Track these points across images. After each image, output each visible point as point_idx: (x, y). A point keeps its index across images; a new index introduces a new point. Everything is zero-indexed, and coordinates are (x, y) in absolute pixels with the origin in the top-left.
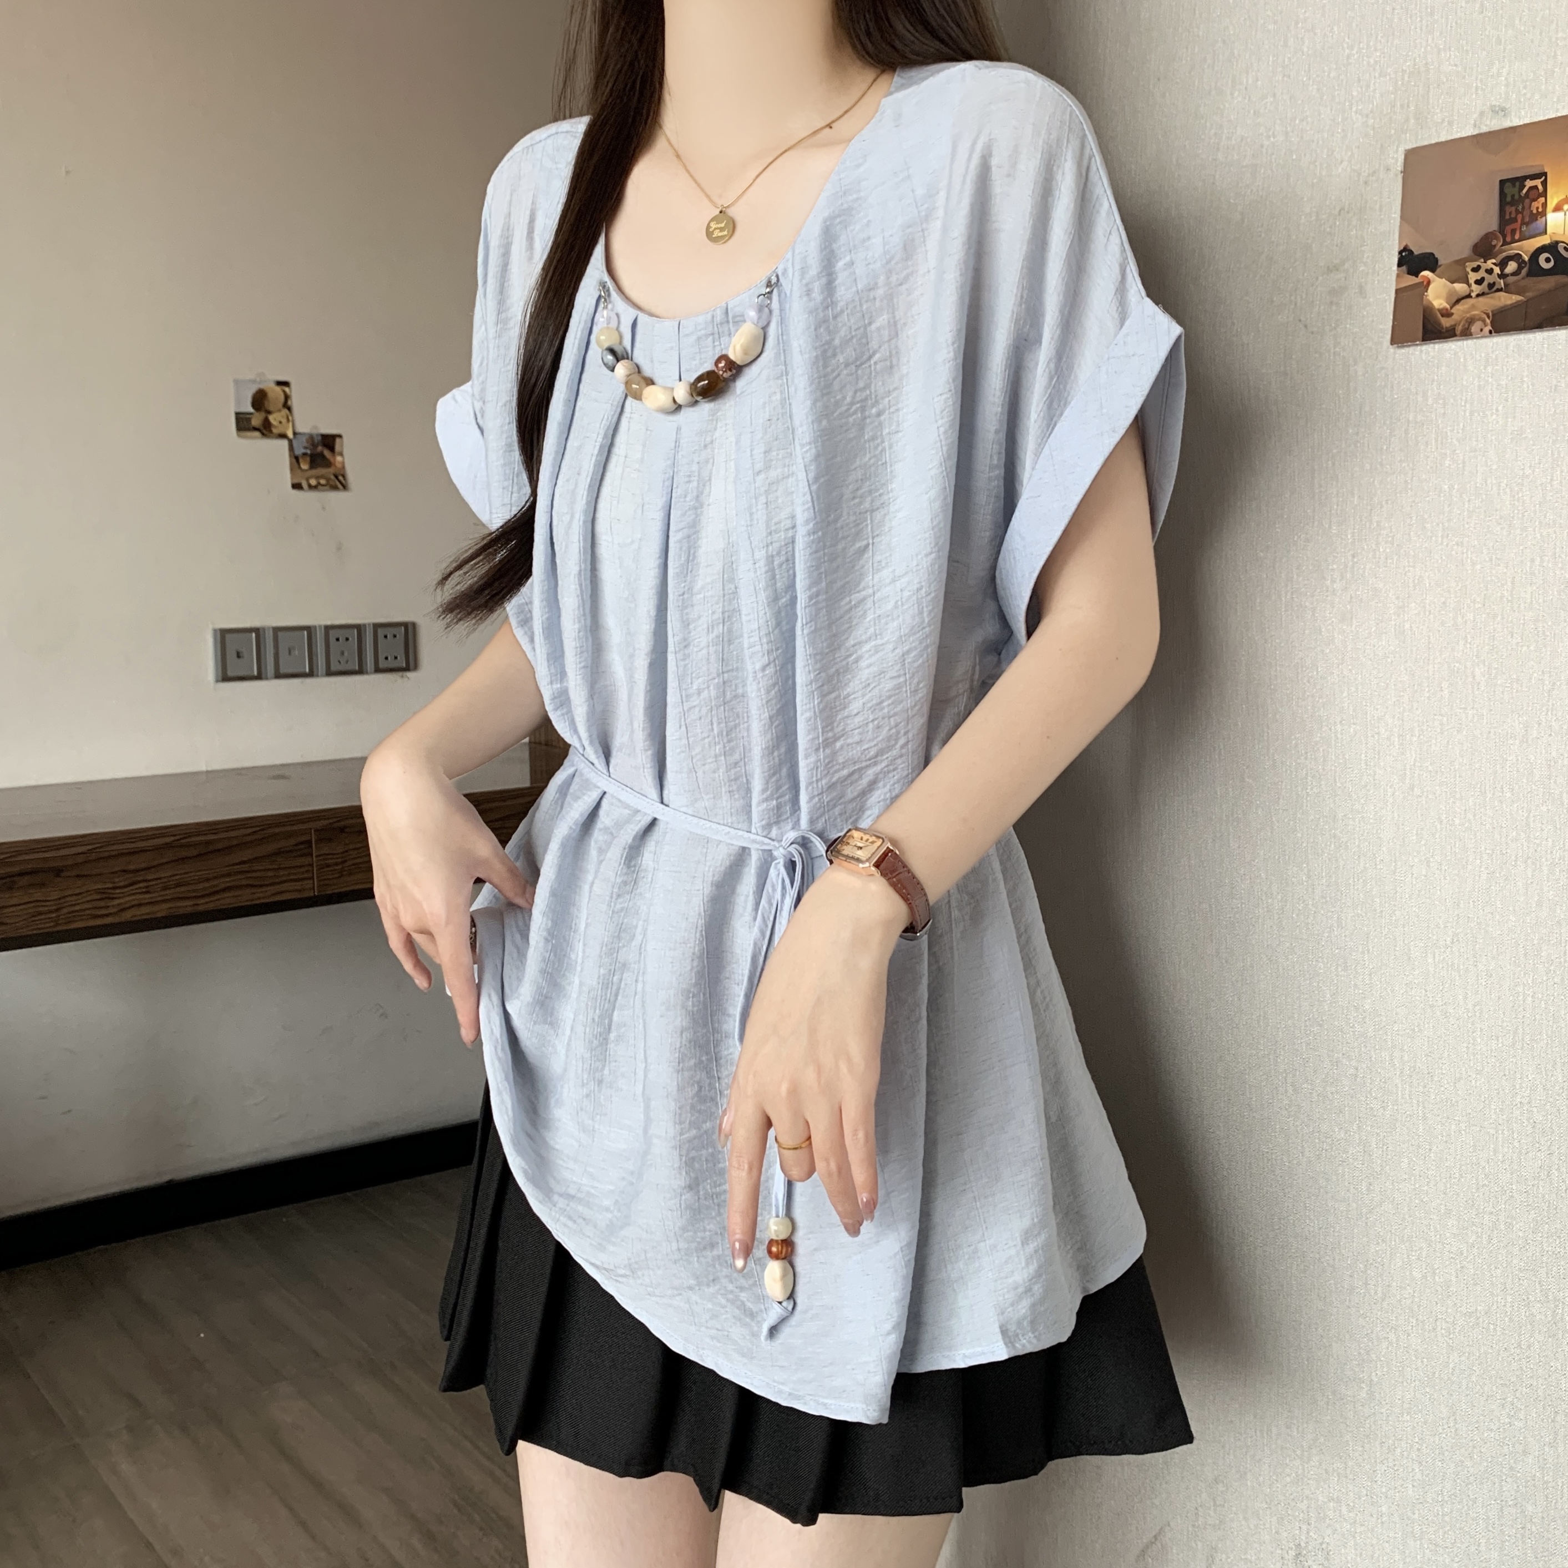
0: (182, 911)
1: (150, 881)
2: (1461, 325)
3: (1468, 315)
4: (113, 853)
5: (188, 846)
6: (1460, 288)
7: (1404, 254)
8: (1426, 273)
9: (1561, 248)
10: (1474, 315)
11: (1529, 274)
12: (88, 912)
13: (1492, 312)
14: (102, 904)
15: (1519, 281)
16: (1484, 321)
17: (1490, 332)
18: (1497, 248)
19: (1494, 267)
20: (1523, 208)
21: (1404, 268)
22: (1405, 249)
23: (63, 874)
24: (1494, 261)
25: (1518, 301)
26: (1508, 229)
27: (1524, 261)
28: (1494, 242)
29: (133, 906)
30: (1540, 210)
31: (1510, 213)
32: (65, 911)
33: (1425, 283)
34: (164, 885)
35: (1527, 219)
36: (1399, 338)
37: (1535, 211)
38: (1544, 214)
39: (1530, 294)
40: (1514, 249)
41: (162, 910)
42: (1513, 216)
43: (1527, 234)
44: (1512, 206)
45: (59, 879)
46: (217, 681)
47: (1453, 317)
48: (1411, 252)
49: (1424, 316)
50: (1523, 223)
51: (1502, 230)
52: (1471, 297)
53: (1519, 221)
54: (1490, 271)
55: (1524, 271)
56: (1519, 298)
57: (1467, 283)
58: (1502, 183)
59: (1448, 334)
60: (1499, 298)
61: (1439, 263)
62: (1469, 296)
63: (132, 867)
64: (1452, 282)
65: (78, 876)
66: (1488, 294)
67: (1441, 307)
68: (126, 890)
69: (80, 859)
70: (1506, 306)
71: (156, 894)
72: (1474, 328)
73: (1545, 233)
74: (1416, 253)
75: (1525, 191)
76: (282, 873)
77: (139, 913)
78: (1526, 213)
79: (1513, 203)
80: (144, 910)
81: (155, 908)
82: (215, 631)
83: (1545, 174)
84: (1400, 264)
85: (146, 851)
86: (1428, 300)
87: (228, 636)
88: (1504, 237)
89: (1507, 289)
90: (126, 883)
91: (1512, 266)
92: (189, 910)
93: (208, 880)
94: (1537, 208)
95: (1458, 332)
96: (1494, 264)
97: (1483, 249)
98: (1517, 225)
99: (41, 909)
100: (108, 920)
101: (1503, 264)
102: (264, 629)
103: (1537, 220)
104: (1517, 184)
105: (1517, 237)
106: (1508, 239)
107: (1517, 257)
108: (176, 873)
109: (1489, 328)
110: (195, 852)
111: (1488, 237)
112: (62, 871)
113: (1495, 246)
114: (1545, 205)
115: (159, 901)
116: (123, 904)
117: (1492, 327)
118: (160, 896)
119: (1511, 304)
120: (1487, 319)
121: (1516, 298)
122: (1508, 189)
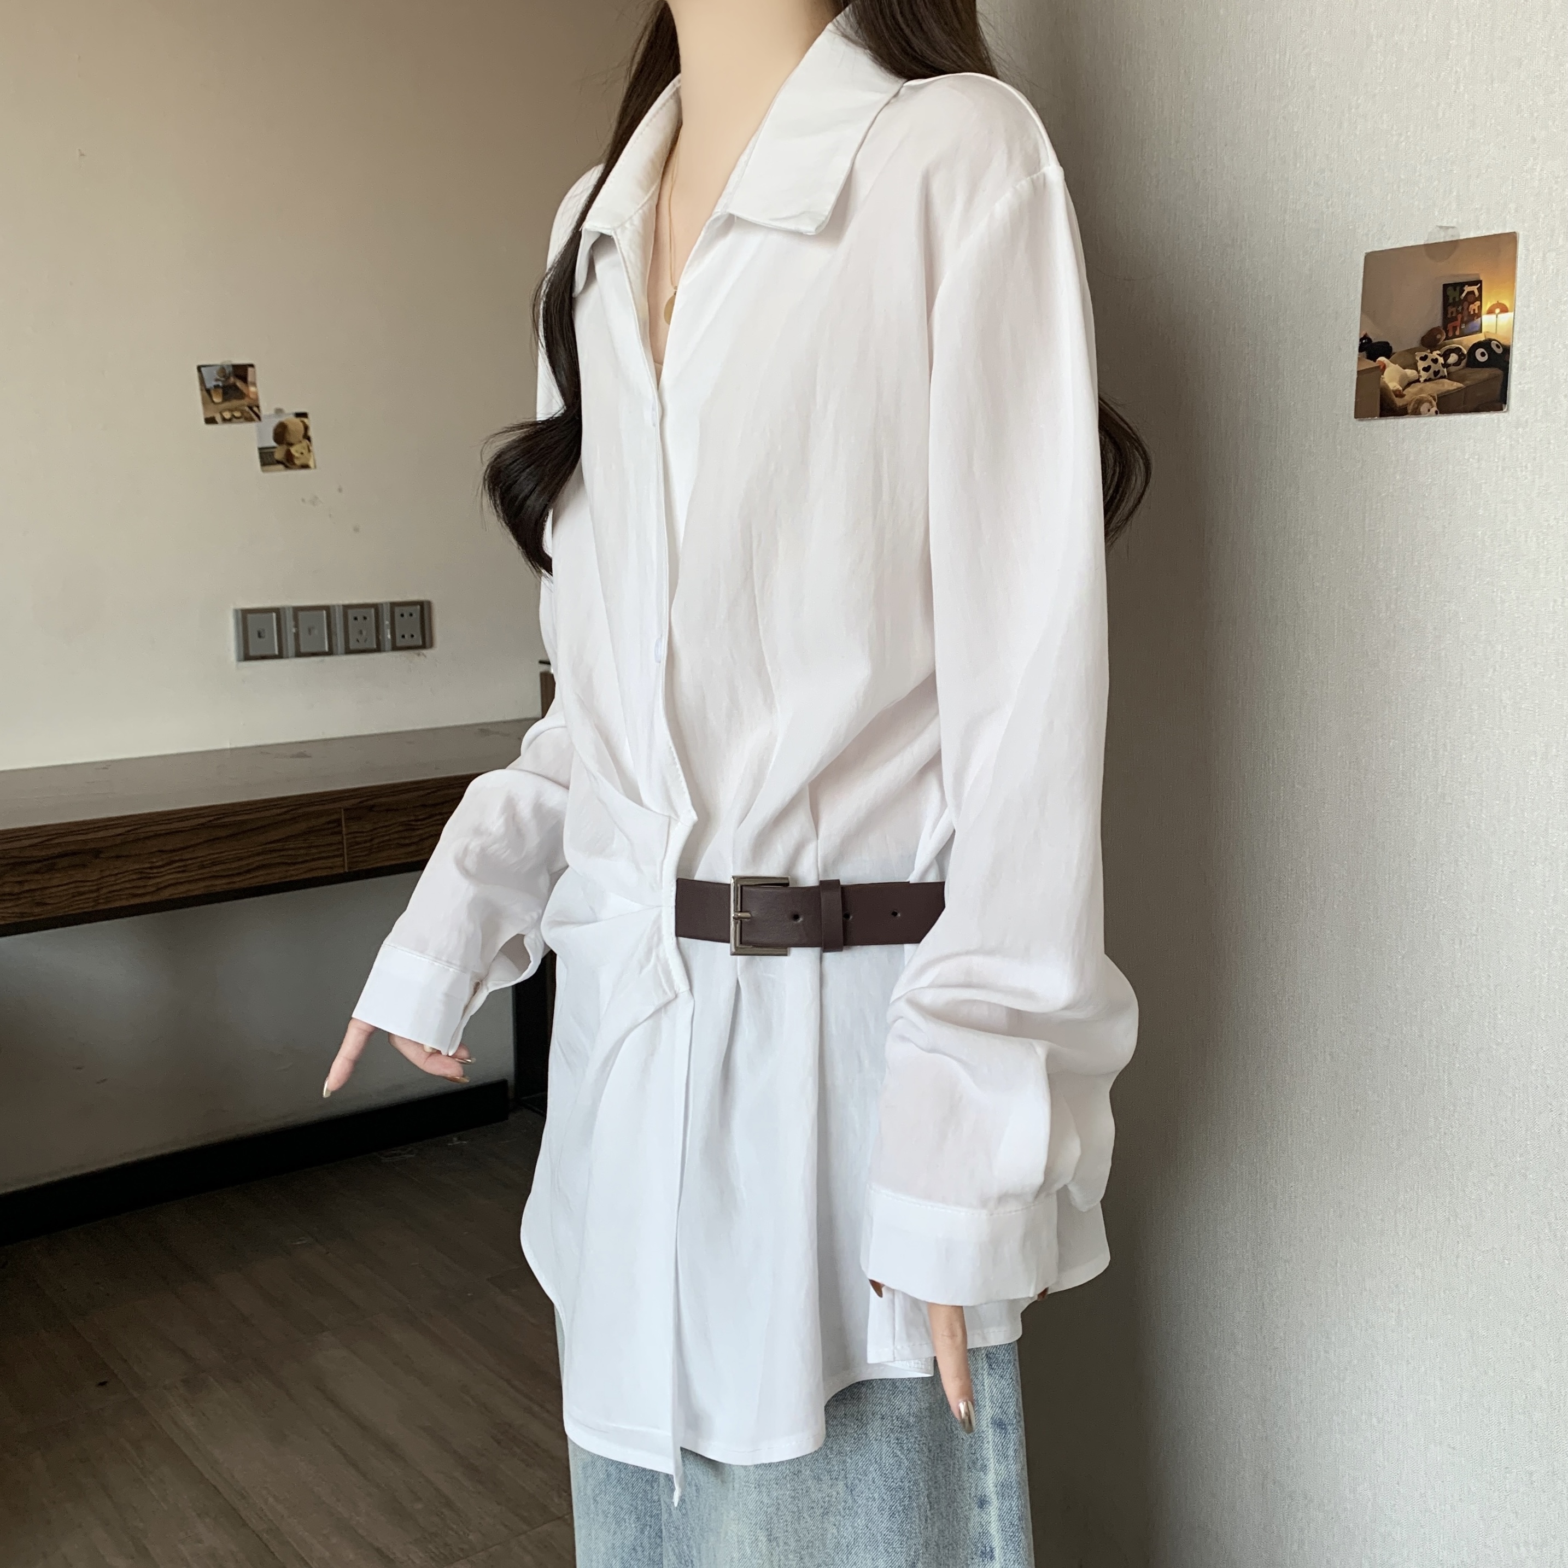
0: (218, 889)
1: (187, 860)
2: (1412, 405)
3: (1418, 397)
4: (152, 834)
5: (224, 826)
6: (1411, 373)
7: (1364, 341)
8: (1382, 359)
9: (1493, 344)
10: (1422, 397)
11: (1468, 365)
12: (127, 892)
13: (1438, 395)
14: (141, 883)
15: (1460, 370)
16: (1431, 403)
17: (1436, 413)
18: (1441, 341)
19: (1438, 357)
20: (1463, 309)
21: (1364, 353)
22: (1365, 337)
23: (102, 855)
24: (1438, 352)
25: (1458, 388)
26: (1450, 326)
27: (1463, 354)
28: (1438, 336)
29: (169, 885)
30: (1476, 312)
31: (1452, 313)
32: (105, 891)
33: (1382, 367)
34: (200, 864)
35: (1465, 319)
36: (1361, 413)
37: (1472, 313)
38: (1479, 315)
39: (1468, 382)
40: (1456, 343)
41: (198, 889)
42: (1454, 315)
43: (1466, 332)
44: (1454, 307)
45: (97, 861)
46: (239, 660)
47: (1406, 397)
48: (1370, 340)
49: (1381, 395)
50: (1462, 322)
51: (1445, 327)
52: (1420, 382)
53: (1459, 319)
54: (1435, 361)
55: (1464, 362)
56: (1460, 385)
57: (1417, 369)
58: (1446, 287)
59: (1401, 412)
60: (1443, 384)
61: (1394, 351)
62: (1418, 381)
63: (167, 847)
64: (1404, 368)
65: (118, 857)
66: (1434, 380)
67: (1395, 389)
68: (162, 870)
69: (118, 840)
70: (1448, 391)
71: (194, 873)
72: (1424, 408)
73: (1481, 331)
74: (1374, 341)
75: (1464, 295)
76: (314, 851)
77: (177, 892)
78: (1465, 313)
79: (1455, 304)
80: (182, 888)
81: (192, 887)
82: (236, 611)
83: (1480, 282)
84: (1361, 350)
85: (182, 831)
86: (1384, 382)
87: (249, 616)
88: (1447, 332)
89: (1450, 377)
90: (164, 862)
91: (1453, 358)
92: (226, 887)
93: (241, 859)
94: (1474, 310)
95: (1409, 411)
96: (1439, 355)
97: (1429, 341)
98: (1457, 323)
99: (82, 889)
100: (147, 899)
101: (1446, 355)
102: (284, 608)
103: (1474, 320)
104: (1458, 288)
105: (1457, 333)
106: (1450, 334)
107: (1457, 351)
108: (212, 852)
109: (1435, 409)
110: (231, 832)
111: (1434, 331)
112: (101, 852)
113: (1439, 340)
114: (1480, 307)
115: (196, 880)
116: (160, 883)
117: (1438, 408)
118: (197, 875)
119: (1452, 390)
120: (1433, 401)
121: (1456, 385)
122: (1450, 291)
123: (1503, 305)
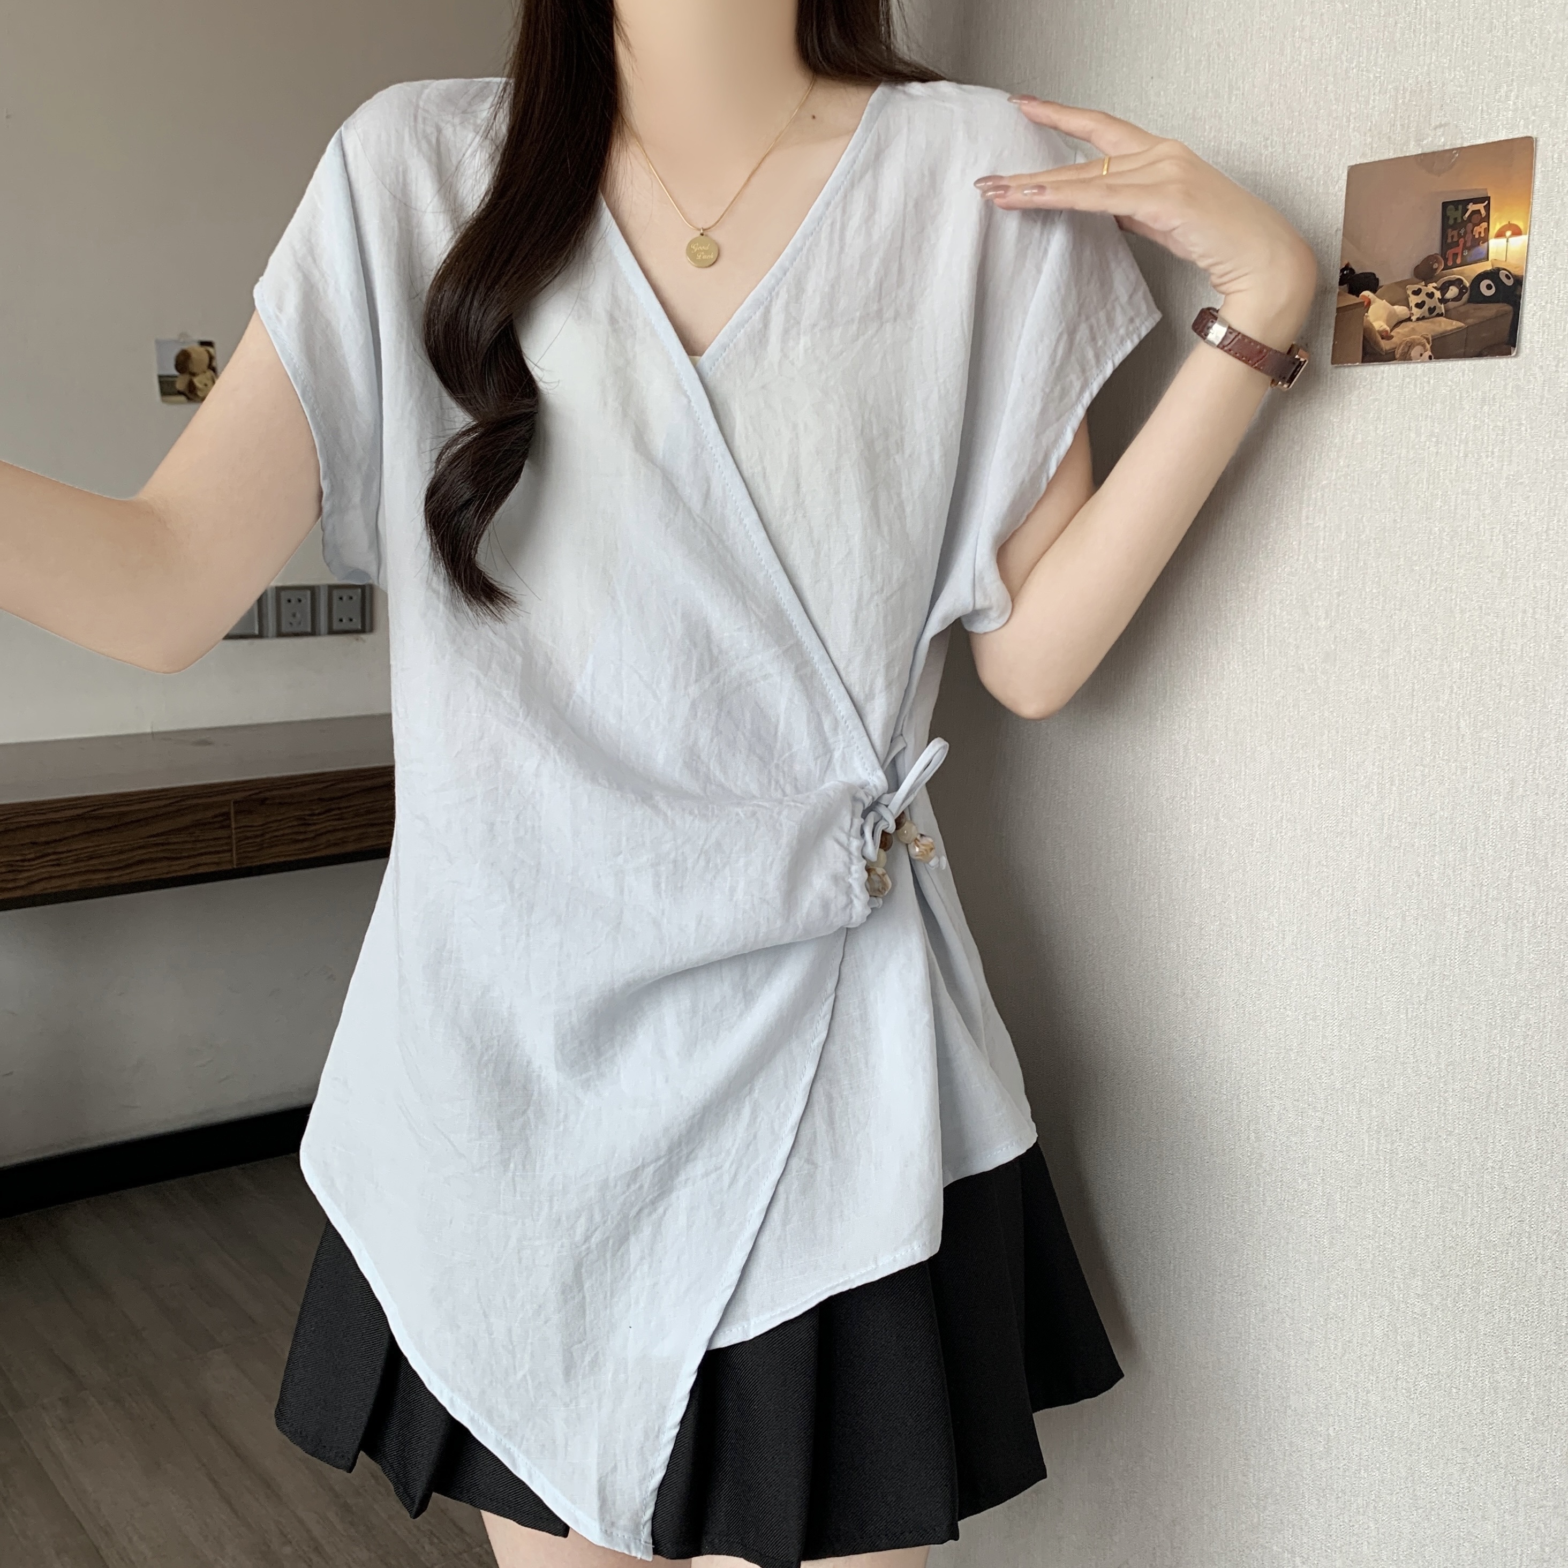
0: (95, 884)
1: (60, 853)
2: (1401, 348)
3: (1408, 339)
4: (26, 824)
5: (102, 818)
6: (1400, 310)
7: (1345, 273)
8: (1366, 293)
9: (1502, 275)
10: (1414, 339)
11: (1470, 301)
13: (1432, 337)
14: (13, 876)
15: (1459, 306)
16: (1424, 346)
17: (1430, 358)
18: (1439, 271)
19: (1435, 291)
20: (1465, 233)
21: (1345, 286)
22: (1347, 267)
24: (1435, 285)
25: (1458, 328)
26: (1450, 252)
27: (1464, 287)
28: (1435, 266)
29: (46, 878)
30: (1482, 235)
31: (1453, 237)
33: (1366, 304)
34: (76, 857)
35: (1469, 244)
36: (1340, 356)
37: (1477, 236)
38: (1486, 240)
39: (1470, 321)
40: (1456, 273)
41: (74, 883)
42: (1455, 239)
43: (1468, 259)
44: (1455, 229)
47: (1394, 340)
48: (1352, 271)
49: (1364, 337)
50: (1465, 248)
51: (1443, 254)
52: (1411, 320)
53: (1461, 245)
54: (1430, 295)
55: (1466, 297)
56: (1460, 324)
57: (1408, 305)
58: (1445, 205)
59: (1388, 357)
60: (1440, 323)
61: (1380, 284)
62: (1409, 319)
63: (43, 839)
64: (1393, 304)
66: (1428, 318)
67: (1381, 329)
68: (35, 863)
70: (1446, 332)
71: (69, 867)
72: (1414, 352)
73: (1488, 259)
74: (1357, 272)
75: (1467, 215)
76: (200, 845)
77: (49, 886)
78: (1469, 237)
79: (1456, 226)
80: (57, 882)
81: (67, 881)
83: (1488, 199)
84: (1341, 283)
85: (59, 822)
86: (1369, 321)
88: (1446, 260)
89: (1447, 314)
90: (37, 855)
91: (1453, 291)
92: (103, 882)
93: (121, 852)
94: (1480, 233)
95: (1397, 356)
96: (1435, 288)
97: (1424, 272)
98: (1458, 250)
100: (18, 893)
101: (1444, 289)
103: (1479, 245)
104: (1460, 207)
105: (1459, 261)
106: (1450, 263)
107: (1458, 283)
108: (90, 844)
109: (1429, 353)
110: (109, 824)
111: (1429, 260)
113: (1436, 269)
114: (1487, 230)
115: (73, 874)
116: (33, 876)
117: (1432, 352)
118: (72, 869)
119: (1451, 331)
120: (1427, 344)
121: (1456, 324)
122: (1451, 212)
123: (1517, 226)
